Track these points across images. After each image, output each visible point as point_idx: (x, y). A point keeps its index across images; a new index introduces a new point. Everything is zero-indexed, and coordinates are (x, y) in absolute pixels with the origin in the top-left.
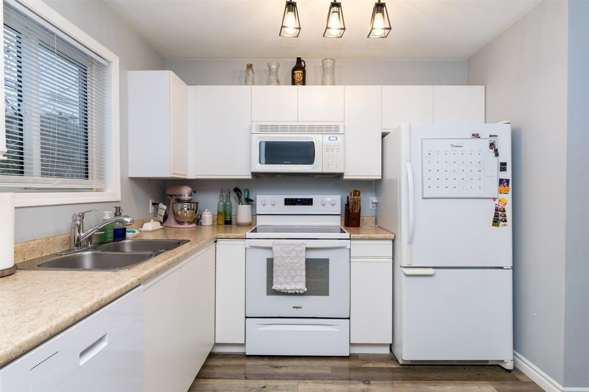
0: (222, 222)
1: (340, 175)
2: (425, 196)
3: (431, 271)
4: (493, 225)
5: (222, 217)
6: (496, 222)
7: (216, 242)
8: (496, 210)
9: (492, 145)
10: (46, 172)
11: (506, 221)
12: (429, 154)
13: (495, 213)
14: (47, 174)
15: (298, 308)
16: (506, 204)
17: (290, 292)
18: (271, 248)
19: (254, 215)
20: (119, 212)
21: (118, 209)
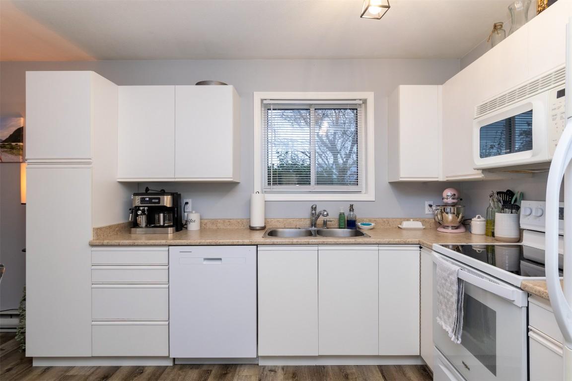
7: (421, 247)
15: (466, 367)
20: (351, 208)
21: (352, 206)
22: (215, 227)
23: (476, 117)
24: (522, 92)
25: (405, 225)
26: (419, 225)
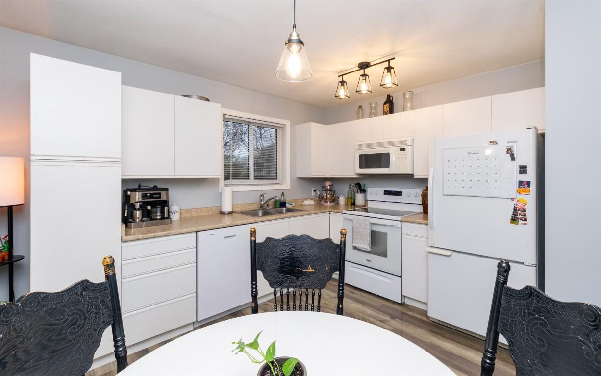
0: (349, 203)
1: (412, 175)
2: (445, 193)
3: (448, 253)
4: (511, 223)
5: (349, 200)
6: (514, 220)
7: (330, 213)
8: (515, 209)
9: (509, 151)
10: (256, 178)
11: (527, 221)
12: (449, 161)
13: (514, 212)
14: (257, 179)
15: (369, 261)
16: (525, 204)
17: (362, 249)
18: (352, 220)
19: (366, 201)
20: (283, 195)
21: (283, 193)
22: (189, 216)
23: (357, 149)
24: (389, 144)
25: (306, 203)
26: (312, 202)
